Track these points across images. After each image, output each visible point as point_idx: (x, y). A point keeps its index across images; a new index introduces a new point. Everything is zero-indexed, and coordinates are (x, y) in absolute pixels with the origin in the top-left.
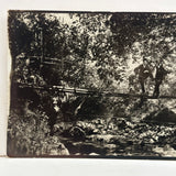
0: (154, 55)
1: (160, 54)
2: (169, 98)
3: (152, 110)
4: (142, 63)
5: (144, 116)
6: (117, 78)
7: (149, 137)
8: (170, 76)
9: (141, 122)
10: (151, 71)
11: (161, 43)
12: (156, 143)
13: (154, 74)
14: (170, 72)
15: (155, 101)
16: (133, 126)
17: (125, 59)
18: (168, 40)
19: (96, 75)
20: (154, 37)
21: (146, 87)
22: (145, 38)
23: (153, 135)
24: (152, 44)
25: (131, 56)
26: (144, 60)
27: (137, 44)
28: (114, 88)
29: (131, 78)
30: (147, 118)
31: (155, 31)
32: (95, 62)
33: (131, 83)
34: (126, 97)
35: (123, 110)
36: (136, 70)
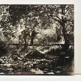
0: (30, 25)
1: (33, 25)
2: (38, 45)
3: (30, 51)
4: (24, 29)
5: (26, 54)
6: (13, 36)
7: (29, 64)
8: (38, 35)
9: (25, 57)
10: (29, 33)
11: (33, 19)
12: (32, 67)
13: (31, 34)
14: (38, 33)
15: (31, 47)
16: (21, 59)
17: (17, 27)
18: (37, 18)
19: (3, 35)
20: (30, 17)
21: (27, 40)
22: (26, 17)
23: (30, 63)
24: (29, 20)
25: (19, 25)
26: (26, 27)
27: (22, 20)
28: (12, 41)
29: (20, 36)
30: (28, 55)
31: (30, 14)
32: (2, 29)
33: (20, 39)
34: (18, 46)
35: (16, 52)
36: (22, 32)
